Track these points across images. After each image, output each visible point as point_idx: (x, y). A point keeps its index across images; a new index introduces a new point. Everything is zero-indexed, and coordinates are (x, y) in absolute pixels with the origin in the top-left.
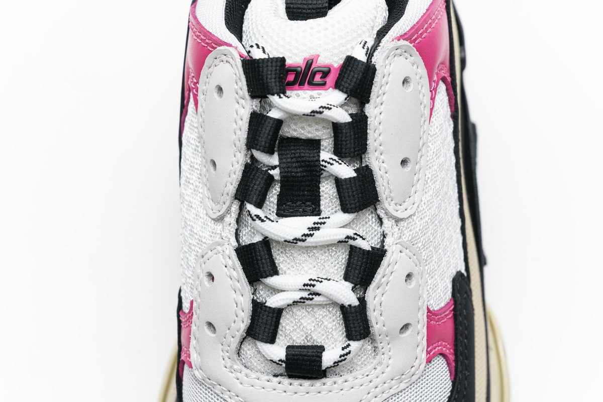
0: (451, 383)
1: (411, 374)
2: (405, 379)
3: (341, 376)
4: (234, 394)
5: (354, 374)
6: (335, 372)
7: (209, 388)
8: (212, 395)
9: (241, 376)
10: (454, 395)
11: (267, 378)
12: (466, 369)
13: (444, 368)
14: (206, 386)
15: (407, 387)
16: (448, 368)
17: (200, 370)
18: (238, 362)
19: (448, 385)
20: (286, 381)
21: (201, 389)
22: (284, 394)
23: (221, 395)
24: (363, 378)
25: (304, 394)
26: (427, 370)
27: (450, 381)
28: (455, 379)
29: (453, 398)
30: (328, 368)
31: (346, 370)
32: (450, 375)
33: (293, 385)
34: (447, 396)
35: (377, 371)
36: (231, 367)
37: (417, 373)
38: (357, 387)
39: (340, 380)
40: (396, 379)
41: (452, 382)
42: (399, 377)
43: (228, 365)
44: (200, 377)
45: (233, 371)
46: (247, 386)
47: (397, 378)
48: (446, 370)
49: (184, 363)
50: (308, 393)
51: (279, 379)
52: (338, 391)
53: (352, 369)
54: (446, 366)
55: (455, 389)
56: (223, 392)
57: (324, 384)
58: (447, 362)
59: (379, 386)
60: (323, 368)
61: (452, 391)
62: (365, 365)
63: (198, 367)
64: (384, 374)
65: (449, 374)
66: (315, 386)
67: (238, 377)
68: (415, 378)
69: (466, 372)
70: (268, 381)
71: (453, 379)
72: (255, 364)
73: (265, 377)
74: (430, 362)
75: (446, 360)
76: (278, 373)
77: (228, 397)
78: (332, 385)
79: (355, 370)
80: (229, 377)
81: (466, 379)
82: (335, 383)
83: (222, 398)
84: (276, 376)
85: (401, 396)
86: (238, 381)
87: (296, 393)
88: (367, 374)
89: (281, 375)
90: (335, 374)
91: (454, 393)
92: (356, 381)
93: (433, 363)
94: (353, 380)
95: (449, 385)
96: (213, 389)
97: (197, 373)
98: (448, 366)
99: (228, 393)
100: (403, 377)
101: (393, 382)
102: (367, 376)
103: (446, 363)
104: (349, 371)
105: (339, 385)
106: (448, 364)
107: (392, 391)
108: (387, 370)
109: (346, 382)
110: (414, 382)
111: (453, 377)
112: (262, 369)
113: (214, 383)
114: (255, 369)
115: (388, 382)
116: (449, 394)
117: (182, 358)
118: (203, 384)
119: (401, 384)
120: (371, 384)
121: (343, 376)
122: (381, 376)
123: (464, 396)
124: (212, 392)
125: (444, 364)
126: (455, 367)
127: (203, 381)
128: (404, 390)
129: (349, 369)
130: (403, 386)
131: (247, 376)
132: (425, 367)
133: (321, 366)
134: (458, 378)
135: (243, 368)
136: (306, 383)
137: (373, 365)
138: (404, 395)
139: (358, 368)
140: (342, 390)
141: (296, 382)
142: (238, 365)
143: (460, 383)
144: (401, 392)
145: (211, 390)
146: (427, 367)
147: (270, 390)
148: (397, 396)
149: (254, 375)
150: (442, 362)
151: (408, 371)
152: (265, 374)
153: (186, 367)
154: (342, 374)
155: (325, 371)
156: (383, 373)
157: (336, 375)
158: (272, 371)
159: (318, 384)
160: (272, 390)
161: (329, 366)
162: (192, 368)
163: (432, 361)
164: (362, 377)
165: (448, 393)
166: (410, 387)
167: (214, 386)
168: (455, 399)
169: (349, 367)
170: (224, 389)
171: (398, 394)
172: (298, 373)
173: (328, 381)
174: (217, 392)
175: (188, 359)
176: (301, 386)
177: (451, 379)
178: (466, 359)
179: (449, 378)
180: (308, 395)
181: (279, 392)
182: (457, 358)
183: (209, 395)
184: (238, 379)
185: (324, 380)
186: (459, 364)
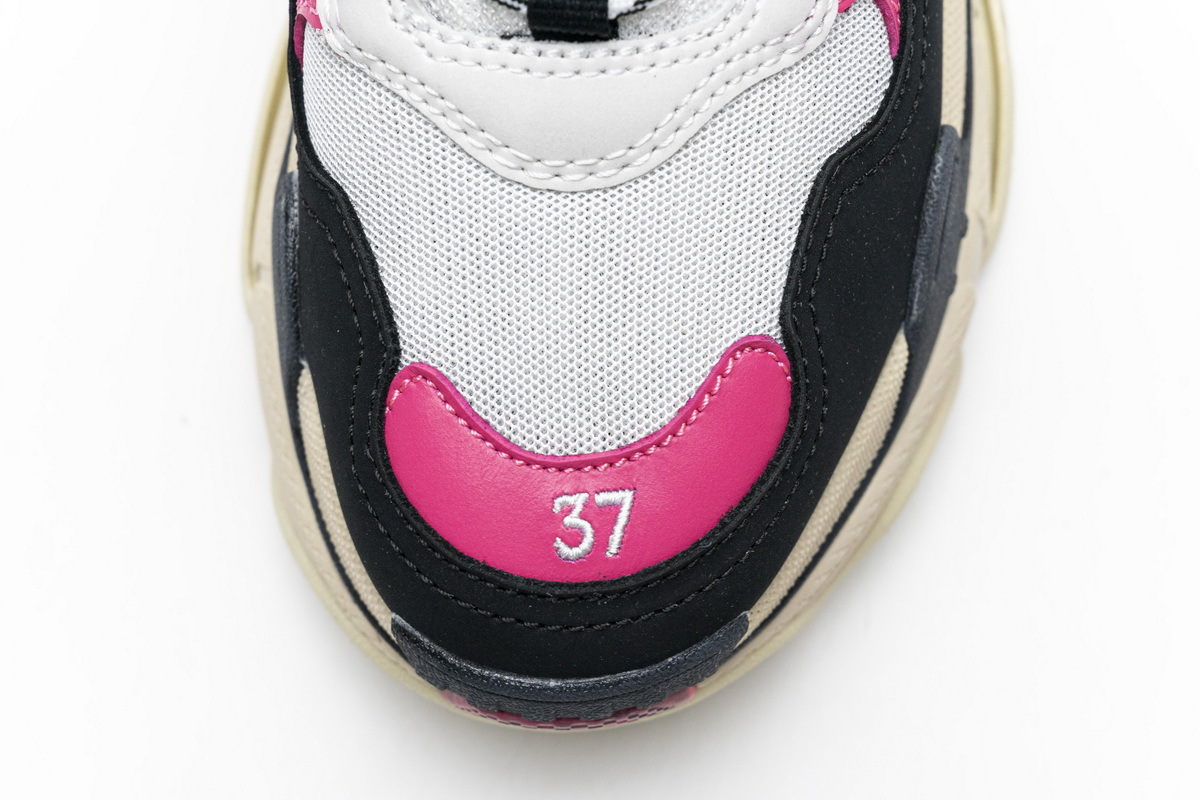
0: (892, 63)
1: (805, 33)
2: (792, 45)
3: (651, 35)
4: (416, 81)
5: (679, 30)
6: (637, 27)
7: (359, 70)
8: (366, 84)
9: (431, 39)
10: (897, 88)
11: (488, 41)
12: (925, 35)
13: (877, 28)
14: (353, 66)
15: (797, 64)
16: (885, 28)
17: (338, 31)
18: (423, 9)
19: (887, 67)
20: (530, 47)
21: (342, 75)
22: (526, 75)
23: (387, 84)
24: (700, 38)
25: (570, 74)
26: (840, 29)
27: (890, 56)
28: (901, 52)
29: (895, 94)
30: (621, 15)
31: (662, 23)
32: (890, 44)
33: (546, 56)
34: (883, 90)
35: (730, 24)
36: (407, 18)
37: (817, 33)
38: (687, 60)
39: (648, 44)
40: (771, 42)
41: (894, 59)
42: (778, 39)
43: (400, 16)
44: (340, 47)
45: (411, 28)
46: (444, 59)
47: (775, 41)
48: (881, 32)
49: (303, 22)
50: (577, 73)
51: (514, 42)
52: (644, 68)
53: (675, 21)
54: (882, 23)
55: (901, 73)
56: (390, 76)
57: (614, 53)
58: (884, 15)
59: (735, 59)
60: (612, 15)
61: (893, 80)
62: (705, 12)
63: (334, 25)
64: (746, 33)
65: (888, 42)
66: (593, 56)
67: (423, 42)
68: (813, 43)
69: (925, 42)
70: (490, 48)
71: (895, 54)
72: (460, 12)
73: (481, 41)
74: (846, 10)
75: (882, 11)
76: (512, 32)
77: (402, 87)
78: (631, 54)
79: (682, 23)
80: (403, 42)
81: (924, 56)
82: (638, 50)
83: (388, 90)
84: (505, 37)
85: (783, 82)
86: (424, 51)
87: (551, 73)
88: (708, 30)
89: (519, 35)
90: (637, 31)
91: (899, 82)
92: (685, 47)
93: (853, 14)
94: (678, 45)
95: (887, 65)
96: (367, 71)
97: (331, 38)
98: (886, 24)
99: (402, 77)
100: (788, 39)
101: (766, 50)
102: (709, 35)
103: (880, 15)
104: (669, 27)
105: (646, 54)
106: (886, 19)
107: (764, 72)
108: (752, 24)
109: (662, 48)
110: (811, 54)
111: (895, 50)
112: (476, 24)
113: (371, 56)
114: (461, 22)
115: (755, 49)
116: (887, 86)
117: (299, 11)
118: (346, 62)
119: (784, 55)
120: (719, 53)
121: (654, 37)
122: (738, 35)
123: (919, 94)
124: (368, 80)
125: (877, 19)
126: (901, 26)
127: (346, 56)
128: (790, 69)
129: (668, 22)
130: (787, 59)
131: (442, 38)
132: (836, 21)
133: (605, 10)
134: (906, 51)
135: (434, 21)
136: (574, 50)
137: (721, 10)
138: (788, 82)
139: (690, 18)
140: (653, 66)
141: (552, 48)
142: (423, 15)
143: (911, 62)
144: (783, 73)
145: (365, 76)
146: (841, 21)
147: (494, 67)
148: (775, 83)
149: (457, 36)
150: (873, 14)
151: (799, 27)
152: (483, 34)
153: (309, 31)
154: (653, 30)
155: (614, 24)
156: (743, 30)
157: (640, 33)
158: (498, 26)
159: (599, 50)
160: (498, 67)
161: (625, 11)
162: (321, 28)
163: (851, 11)
164: (698, 37)
165: (884, 84)
166: (802, 64)
167: (368, 62)
168: (899, 96)
169: (668, 17)
170: (393, 69)
171: (776, 79)
172: (554, 26)
173: (623, 46)
174: (377, 76)
175: (311, 9)
176: (562, 56)
177: (891, 53)
178: (925, 13)
179: (888, 51)
180: (577, 77)
181: (515, 70)
182: (905, 8)
183: (361, 85)
184: (423, 46)
185: (612, 44)
186: (911, 20)
